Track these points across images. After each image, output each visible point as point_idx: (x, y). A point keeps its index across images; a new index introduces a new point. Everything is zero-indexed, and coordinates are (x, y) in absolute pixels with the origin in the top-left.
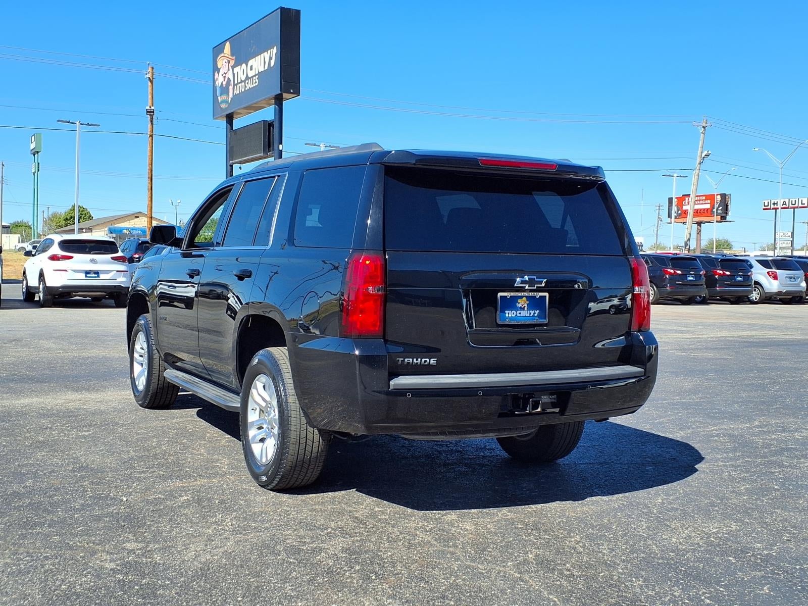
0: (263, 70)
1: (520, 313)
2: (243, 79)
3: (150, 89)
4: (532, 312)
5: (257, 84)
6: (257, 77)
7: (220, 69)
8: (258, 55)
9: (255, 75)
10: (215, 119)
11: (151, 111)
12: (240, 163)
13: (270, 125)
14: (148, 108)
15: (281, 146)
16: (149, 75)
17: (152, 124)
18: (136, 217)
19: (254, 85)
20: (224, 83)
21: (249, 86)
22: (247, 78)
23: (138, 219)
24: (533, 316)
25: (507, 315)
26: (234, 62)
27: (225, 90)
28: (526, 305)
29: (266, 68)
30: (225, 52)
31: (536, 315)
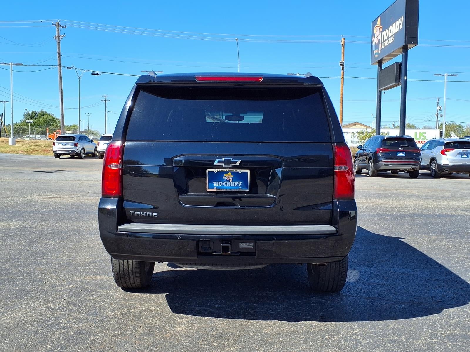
0: (396, 31)
1: (226, 184)
2: (386, 39)
3: (342, 50)
4: (236, 183)
5: (393, 41)
6: (393, 36)
7: (375, 34)
8: (394, 23)
9: (392, 36)
10: (372, 65)
11: (343, 63)
12: (385, 90)
13: (400, 65)
14: (341, 62)
15: (406, 77)
16: (342, 43)
17: (343, 71)
18: (354, 125)
19: (392, 41)
20: (377, 42)
21: (389, 42)
22: (388, 38)
23: (355, 126)
24: (238, 185)
25: (215, 185)
26: (382, 29)
27: (377, 46)
28: (231, 178)
29: (398, 30)
30: (378, 24)
31: (239, 185)
